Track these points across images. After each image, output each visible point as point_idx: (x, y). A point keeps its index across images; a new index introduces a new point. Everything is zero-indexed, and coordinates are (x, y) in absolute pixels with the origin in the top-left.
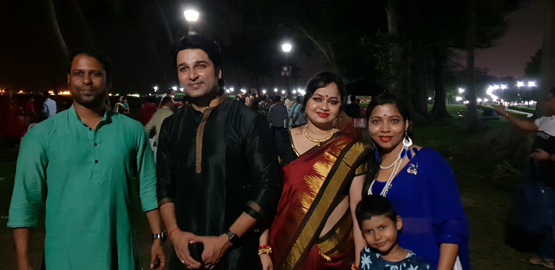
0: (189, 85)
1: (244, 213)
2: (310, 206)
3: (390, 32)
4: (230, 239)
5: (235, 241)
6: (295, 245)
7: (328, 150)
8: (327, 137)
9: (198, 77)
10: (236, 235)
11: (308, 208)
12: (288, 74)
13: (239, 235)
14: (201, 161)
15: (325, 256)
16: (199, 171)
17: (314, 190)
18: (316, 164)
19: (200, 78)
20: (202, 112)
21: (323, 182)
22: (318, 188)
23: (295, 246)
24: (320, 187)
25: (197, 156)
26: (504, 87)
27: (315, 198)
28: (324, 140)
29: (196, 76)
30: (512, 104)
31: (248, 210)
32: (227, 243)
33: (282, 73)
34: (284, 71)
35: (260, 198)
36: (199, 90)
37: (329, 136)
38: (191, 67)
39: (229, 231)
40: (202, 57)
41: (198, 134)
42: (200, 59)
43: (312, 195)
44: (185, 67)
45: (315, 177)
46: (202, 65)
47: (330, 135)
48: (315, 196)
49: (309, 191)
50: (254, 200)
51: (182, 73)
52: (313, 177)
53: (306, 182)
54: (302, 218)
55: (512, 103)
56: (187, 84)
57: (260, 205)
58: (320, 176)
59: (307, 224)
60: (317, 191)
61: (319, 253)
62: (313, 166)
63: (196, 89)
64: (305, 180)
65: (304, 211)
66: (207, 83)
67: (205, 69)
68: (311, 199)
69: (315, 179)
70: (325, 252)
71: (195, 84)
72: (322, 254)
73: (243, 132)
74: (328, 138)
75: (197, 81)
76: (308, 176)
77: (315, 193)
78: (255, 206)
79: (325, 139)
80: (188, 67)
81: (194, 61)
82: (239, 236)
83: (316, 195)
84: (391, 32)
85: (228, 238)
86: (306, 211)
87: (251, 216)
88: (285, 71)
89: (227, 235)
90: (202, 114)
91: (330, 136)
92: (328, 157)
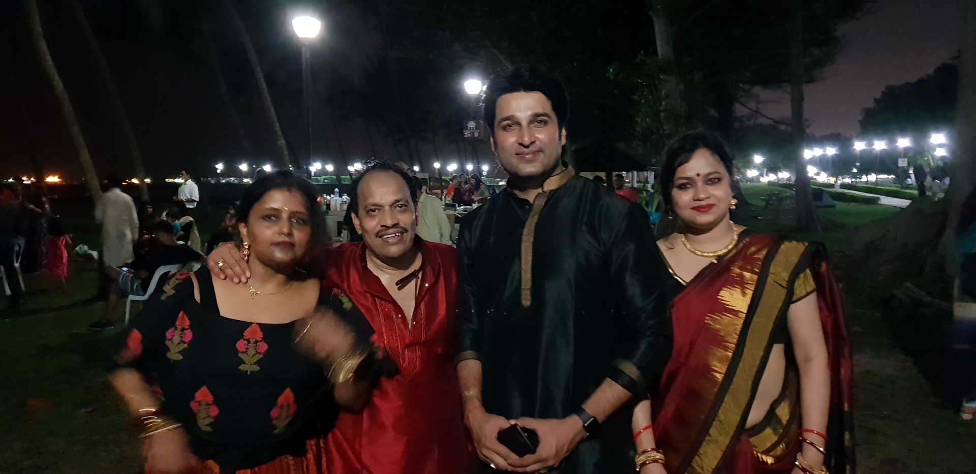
0: (517, 154)
1: (608, 379)
2: (726, 367)
3: (660, 55)
4: (586, 425)
5: (594, 429)
6: (707, 438)
7: (737, 263)
8: (729, 245)
9: (533, 143)
10: (595, 419)
11: (724, 370)
12: (476, 135)
13: (601, 418)
14: (531, 284)
15: (765, 458)
16: (526, 302)
17: (728, 338)
18: (722, 293)
19: (538, 143)
20: (531, 201)
21: (742, 321)
22: (736, 334)
23: (709, 440)
24: (738, 332)
25: (523, 276)
26: (831, 151)
27: (732, 351)
28: (725, 251)
29: (533, 140)
30: (840, 180)
31: (617, 376)
32: (580, 432)
33: (466, 133)
34: (470, 129)
35: (639, 354)
36: (535, 164)
37: (731, 243)
38: (524, 123)
39: (583, 410)
40: (542, 107)
41: (524, 238)
42: (539, 110)
43: (726, 349)
44: (514, 122)
45: (726, 316)
46: (541, 122)
47: (733, 240)
48: (733, 349)
49: (719, 341)
50: (628, 356)
51: (506, 132)
52: (721, 315)
53: (712, 327)
54: (716, 390)
55: (840, 178)
56: (513, 152)
57: (639, 368)
58: (735, 313)
59: (726, 399)
60: (734, 339)
61: (755, 453)
62: (719, 297)
63: (530, 161)
64: (708, 324)
65: (717, 378)
66: (547, 151)
67: (546, 127)
68: (727, 356)
69: (727, 318)
70: (764, 449)
71: (527, 154)
72: (759, 455)
73: (604, 235)
74: (730, 247)
75: (531, 148)
76: (712, 316)
77: (731, 343)
78: (630, 369)
79: (724, 249)
80: (519, 124)
81: (529, 113)
82: (600, 421)
83: (734, 346)
84: (662, 55)
85: (581, 423)
86: (719, 377)
87: (622, 385)
88: (472, 129)
89: (579, 416)
90: (531, 206)
91: (734, 243)
92: (742, 276)
